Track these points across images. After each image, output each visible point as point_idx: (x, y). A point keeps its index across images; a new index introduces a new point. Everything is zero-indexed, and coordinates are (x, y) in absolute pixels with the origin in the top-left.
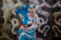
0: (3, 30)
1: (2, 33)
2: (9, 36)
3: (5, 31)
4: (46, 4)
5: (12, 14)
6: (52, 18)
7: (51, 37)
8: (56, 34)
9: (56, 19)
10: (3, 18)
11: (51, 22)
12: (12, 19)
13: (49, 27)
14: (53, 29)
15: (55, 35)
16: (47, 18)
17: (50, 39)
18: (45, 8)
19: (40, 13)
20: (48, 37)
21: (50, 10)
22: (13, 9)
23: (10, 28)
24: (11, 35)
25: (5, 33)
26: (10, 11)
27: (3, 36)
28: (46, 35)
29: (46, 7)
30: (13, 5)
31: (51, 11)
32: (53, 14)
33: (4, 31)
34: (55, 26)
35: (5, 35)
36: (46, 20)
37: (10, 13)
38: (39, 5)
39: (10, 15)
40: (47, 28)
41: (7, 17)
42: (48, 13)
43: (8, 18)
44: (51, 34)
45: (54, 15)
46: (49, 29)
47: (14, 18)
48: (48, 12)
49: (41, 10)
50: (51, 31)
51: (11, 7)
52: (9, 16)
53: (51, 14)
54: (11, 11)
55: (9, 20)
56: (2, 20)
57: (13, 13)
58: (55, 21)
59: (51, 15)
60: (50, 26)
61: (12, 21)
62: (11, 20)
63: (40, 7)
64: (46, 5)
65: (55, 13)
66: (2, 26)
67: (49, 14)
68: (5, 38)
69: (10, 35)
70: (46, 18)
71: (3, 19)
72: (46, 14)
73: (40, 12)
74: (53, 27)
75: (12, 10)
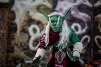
0: (15, 44)
1: (13, 48)
2: (25, 53)
3: (19, 45)
4: (85, 1)
5: (30, 18)
6: (94, 24)
7: (92, 54)
8: (100, 49)
9: (100, 25)
10: (15, 24)
11: (92, 30)
12: (29, 26)
13: (89, 38)
14: (96, 41)
15: (99, 51)
16: (86, 24)
17: (91, 57)
18: (83, 7)
19: (75, 16)
20: (88, 54)
21: (91, 11)
22: (31, 9)
23: (27, 39)
24: (28, 51)
25: (18, 48)
26: (26, 12)
27: (15, 53)
29: (84, 5)
30: (32, 3)
31: (92, 13)
32: (96, 17)
33: (17, 45)
34: (99, 37)
35: (18, 51)
36: (85, 26)
37: (26, 15)
38: (73, 3)
39: (26, 19)
40: (86, 39)
41: (22, 21)
42: (87, 16)
43: (23, 23)
44: (92, 50)
45: (98, 18)
46: (89, 41)
47: (34, 24)
48: (87, 13)
49: (77, 11)
50: (92, 45)
51: (27, 6)
52: (25, 21)
53: (93, 17)
54: (28, 12)
55: (25, 27)
56: (13, 26)
57: (30, 16)
58: (99, 28)
59: (93, 19)
60: (91, 37)
61: (30, 29)
62: (27, 27)
63: (74, 6)
64: (84, 3)
65: (99, 16)
66: (13, 37)
67: (90, 17)
68: (18, 56)
69: (26, 51)
70: (84, 23)
71: (15, 26)
72: (84, 17)
73: (75, 14)
74: (96, 38)
75: (29, 10)
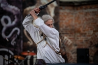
28: (15, 42)
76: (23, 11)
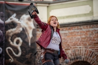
76: (5, 33)
